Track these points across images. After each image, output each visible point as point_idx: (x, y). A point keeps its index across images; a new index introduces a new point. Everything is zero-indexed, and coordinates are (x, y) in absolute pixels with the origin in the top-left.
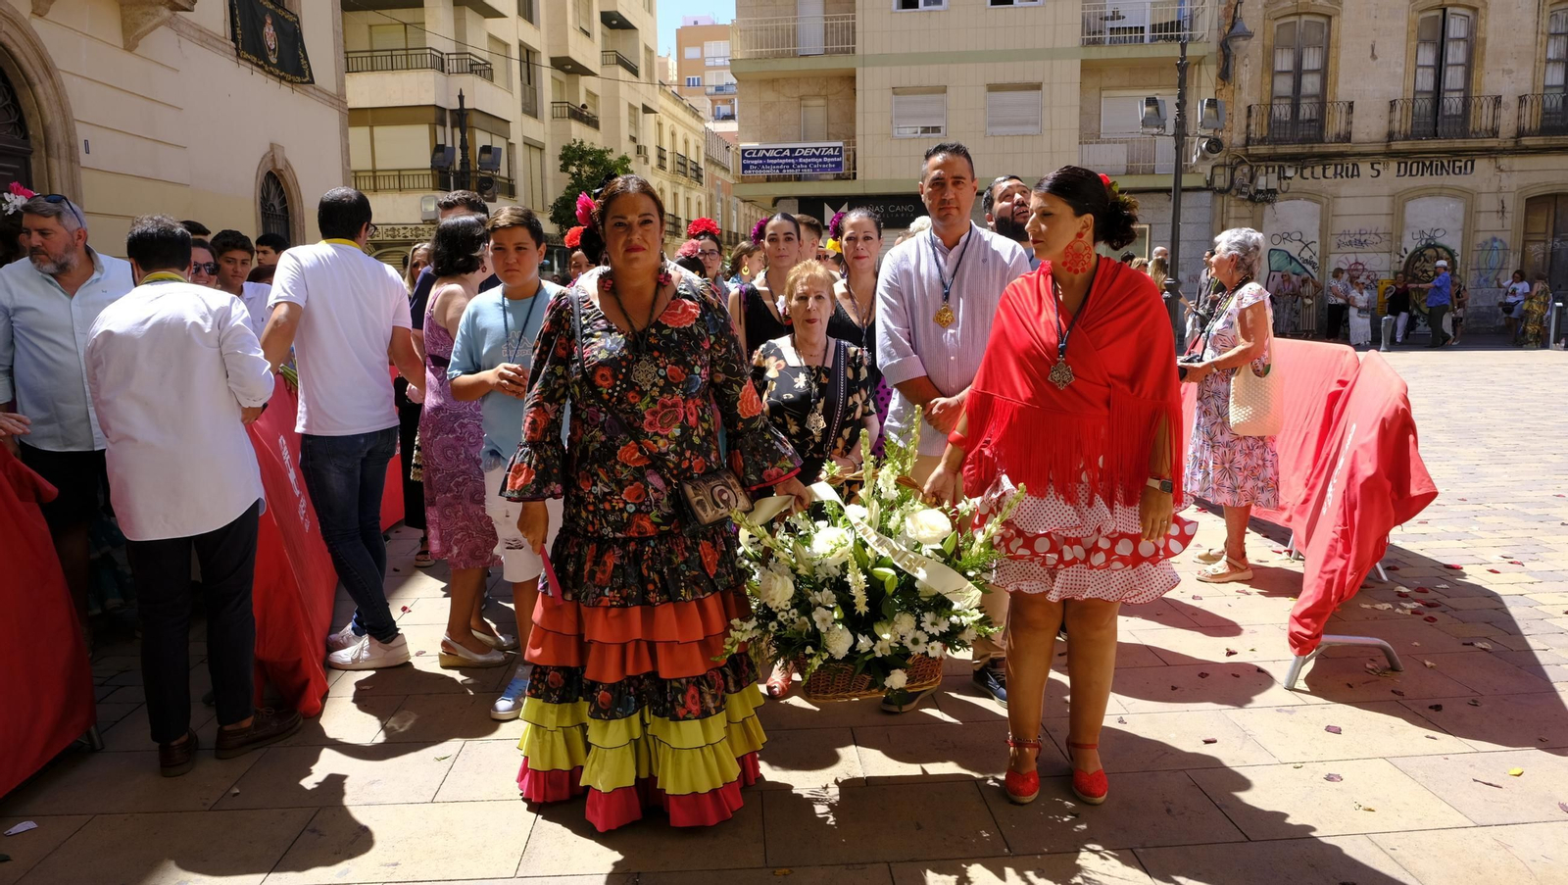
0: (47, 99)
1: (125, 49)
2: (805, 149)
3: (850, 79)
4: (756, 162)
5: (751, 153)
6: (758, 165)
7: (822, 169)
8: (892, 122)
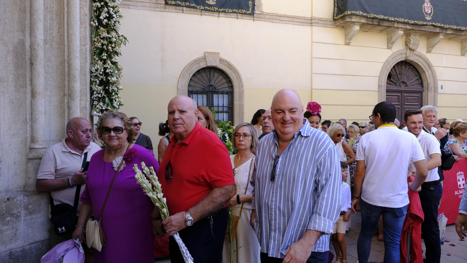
0: (429, 75)
1: (461, 55)
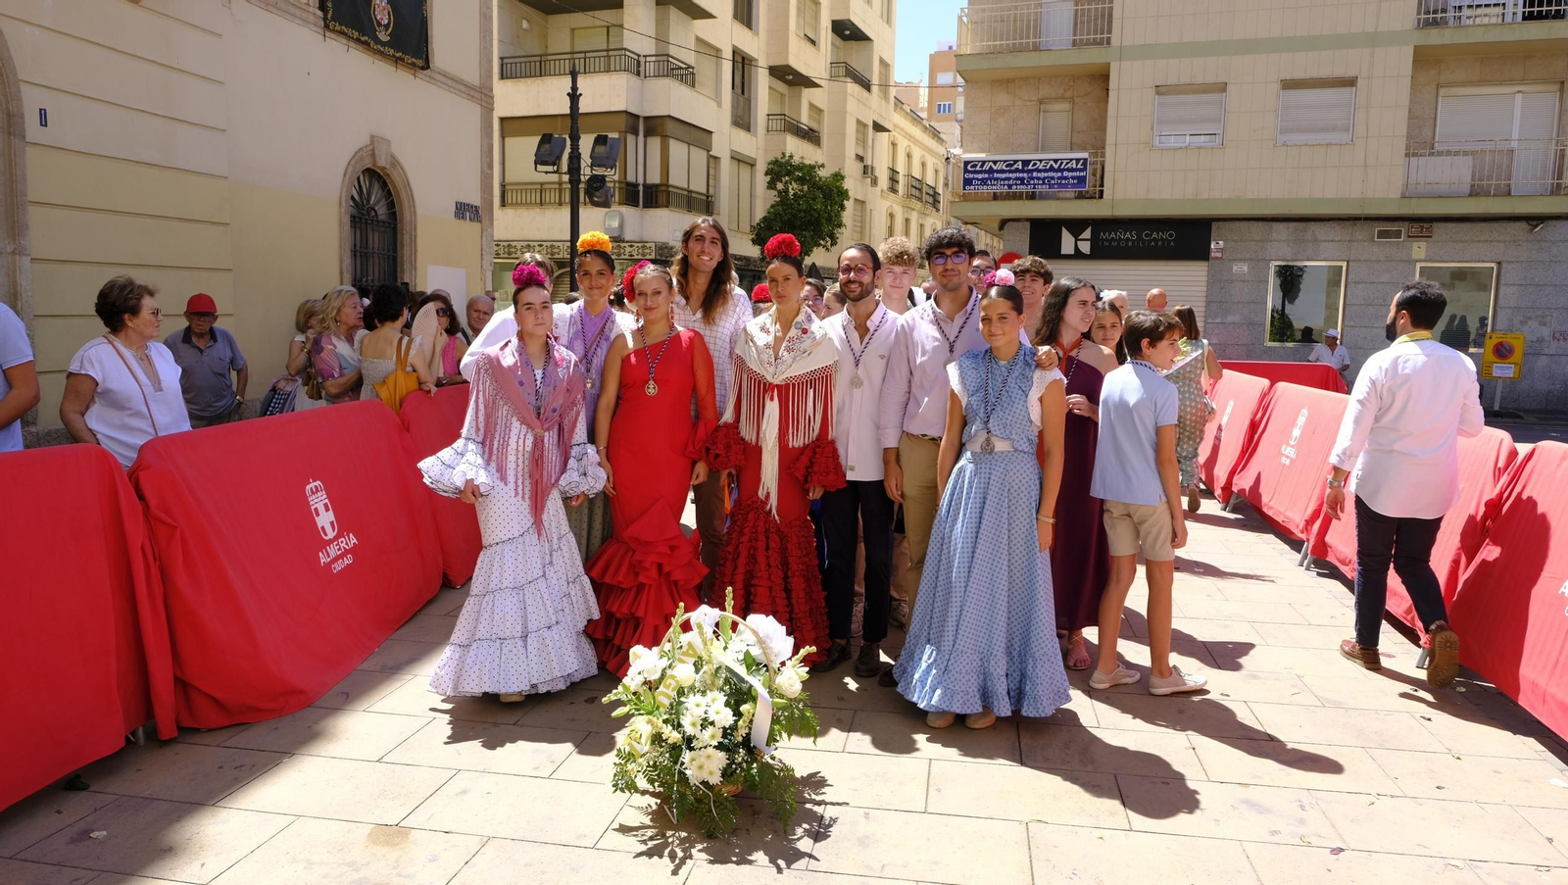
2: (1041, 161)
3: (1101, 77)
4: (980, 176)
5: (975, 166)
6: (982, 180)
7: (1060, 185)
8: (1152, 129)
